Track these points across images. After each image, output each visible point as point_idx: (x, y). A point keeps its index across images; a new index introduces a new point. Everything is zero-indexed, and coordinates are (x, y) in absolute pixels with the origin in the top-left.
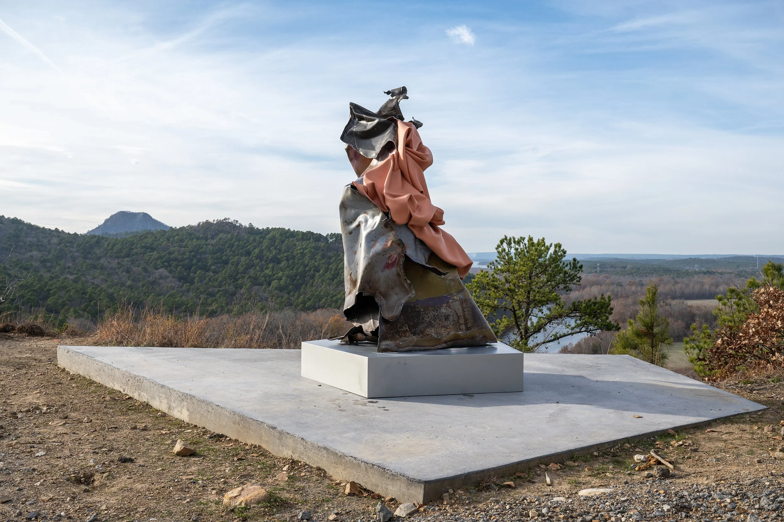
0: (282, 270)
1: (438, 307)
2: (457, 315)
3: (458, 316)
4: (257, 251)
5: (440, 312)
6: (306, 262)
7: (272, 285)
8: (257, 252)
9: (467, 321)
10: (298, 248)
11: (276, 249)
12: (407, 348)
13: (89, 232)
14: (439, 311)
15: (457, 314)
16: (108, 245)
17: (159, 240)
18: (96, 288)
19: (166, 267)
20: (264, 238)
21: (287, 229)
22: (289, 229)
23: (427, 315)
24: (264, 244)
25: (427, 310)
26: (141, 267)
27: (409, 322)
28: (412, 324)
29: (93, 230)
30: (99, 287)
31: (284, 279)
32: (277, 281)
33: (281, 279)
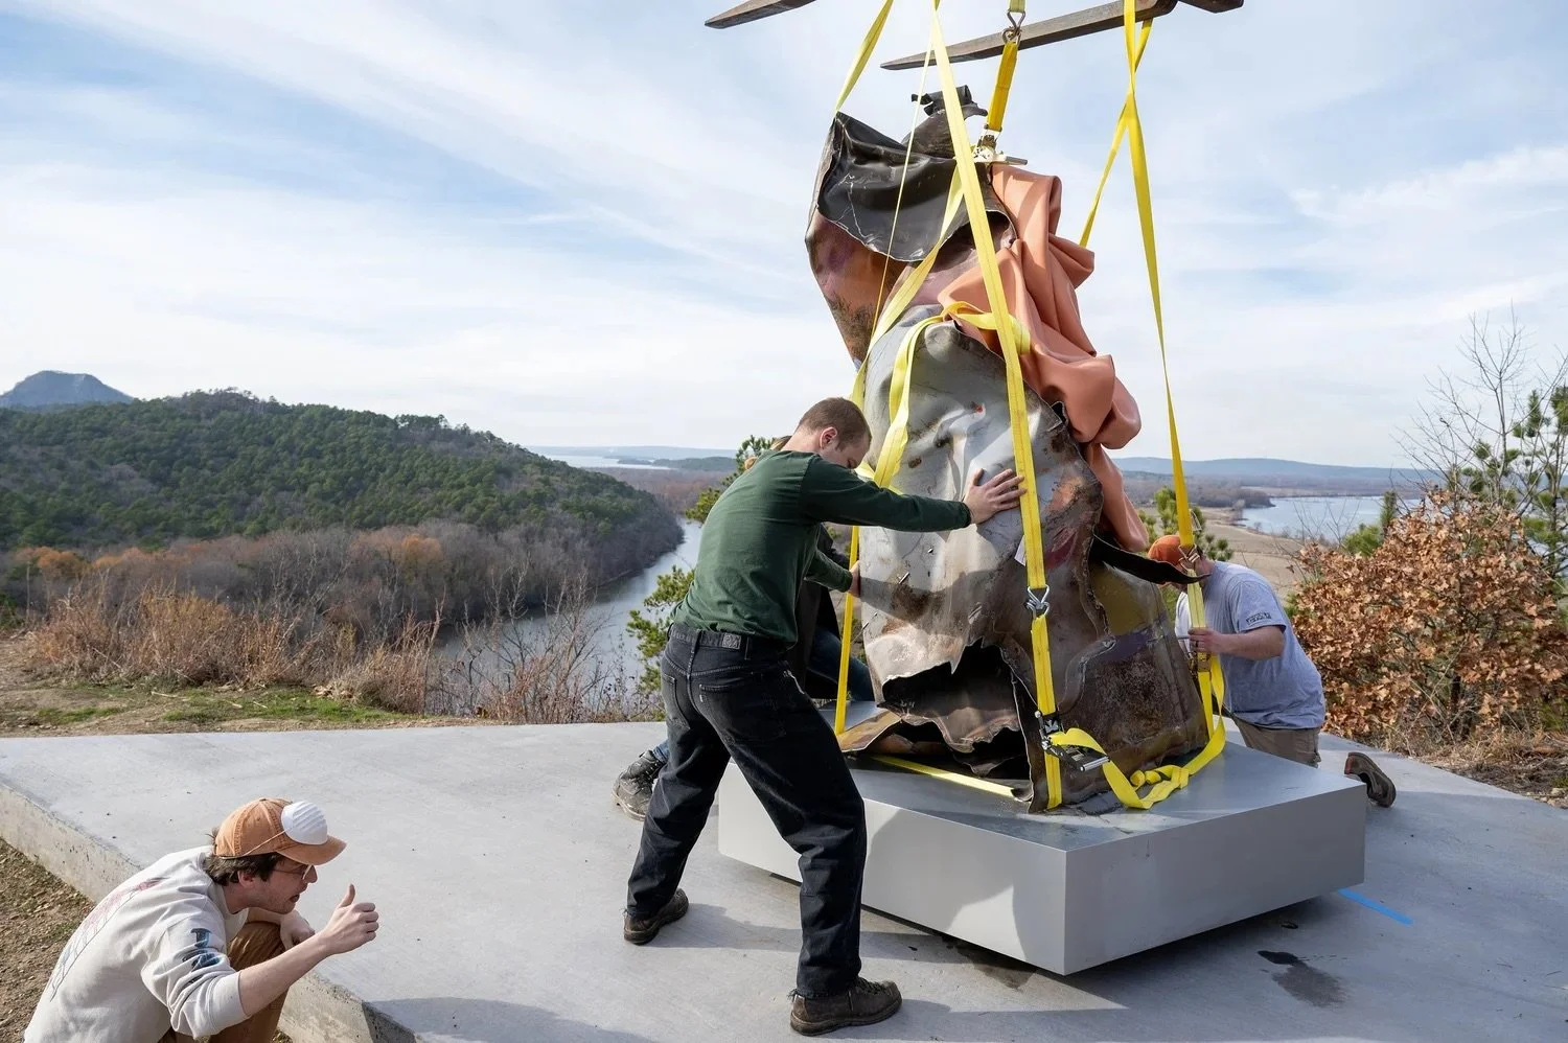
0: (325, 468)
4: (283, 438)
6: (363, 457)
7: (309, 490)
8: (283, 441)
10: (351, 435)
11: (315, 436)
16: (22, 425)
19: (129, 462)
20: (294, 419)
21: (331, 406)
22: (335, 408)
24: (296, 428)
26: (84, 460)
30: (10, 491)
31: (328, 481)
32: (317, 484)
33: (324, 481)
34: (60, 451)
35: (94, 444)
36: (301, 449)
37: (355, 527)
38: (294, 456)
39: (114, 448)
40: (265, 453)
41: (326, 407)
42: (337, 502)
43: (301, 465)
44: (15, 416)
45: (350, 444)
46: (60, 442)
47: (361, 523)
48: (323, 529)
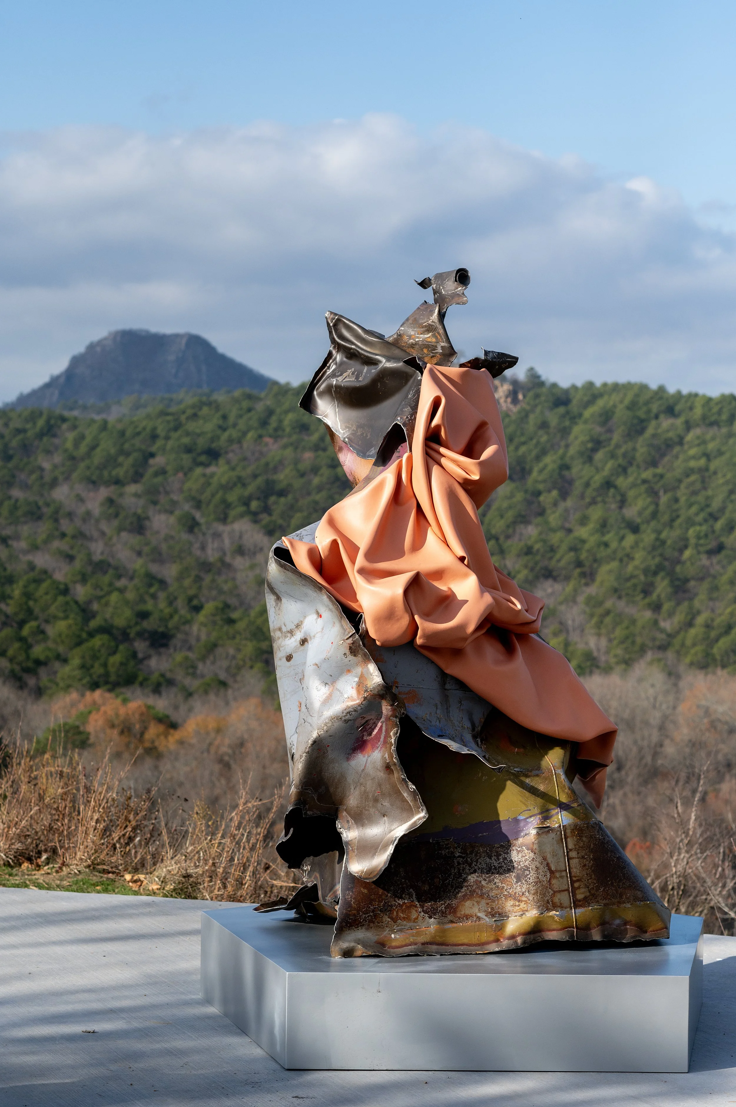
0: (635, 529)
1: (502, 846)
2: (550, 869)
3: (552, 872)
4: (550, 461)
5: (505, 859)
6: (716, 504)
7: (599, 579)
8: (550, 468)
9: (576, 885)
10: (692, 452)
11: (613, 456)
12: (407, 949)
13: (22, 399)
14: (503, 855)
15: (548, 865)
16: (77, 444)
17: (235, 425)
18: (38, 581)
19: (255, 517)
20: (575, 418)
21: (654, 386)
22: (662, 389)
23: (470, 865)
24: (576, 438)
25: (471, 853)
26: (178, 513)
27: (420, 884)
28: (426, 887)
29: (34, 393)
30: (51, 577)
31: (639, 555)
32: (614, 565)
33: (630, 557)
34: (136, 495)
35: (193, 484)
36: (587, 485)
37: (692, 664)
38: (569, 503)
39: (227, 487)
40: (512, 496)
41: (643, 388)
42: (657, 607)
43: (584, 521)
44: (65, 426)
45: (689, 472)
46: (137, 477)
47: (707, 654)
48: (623, 666)
